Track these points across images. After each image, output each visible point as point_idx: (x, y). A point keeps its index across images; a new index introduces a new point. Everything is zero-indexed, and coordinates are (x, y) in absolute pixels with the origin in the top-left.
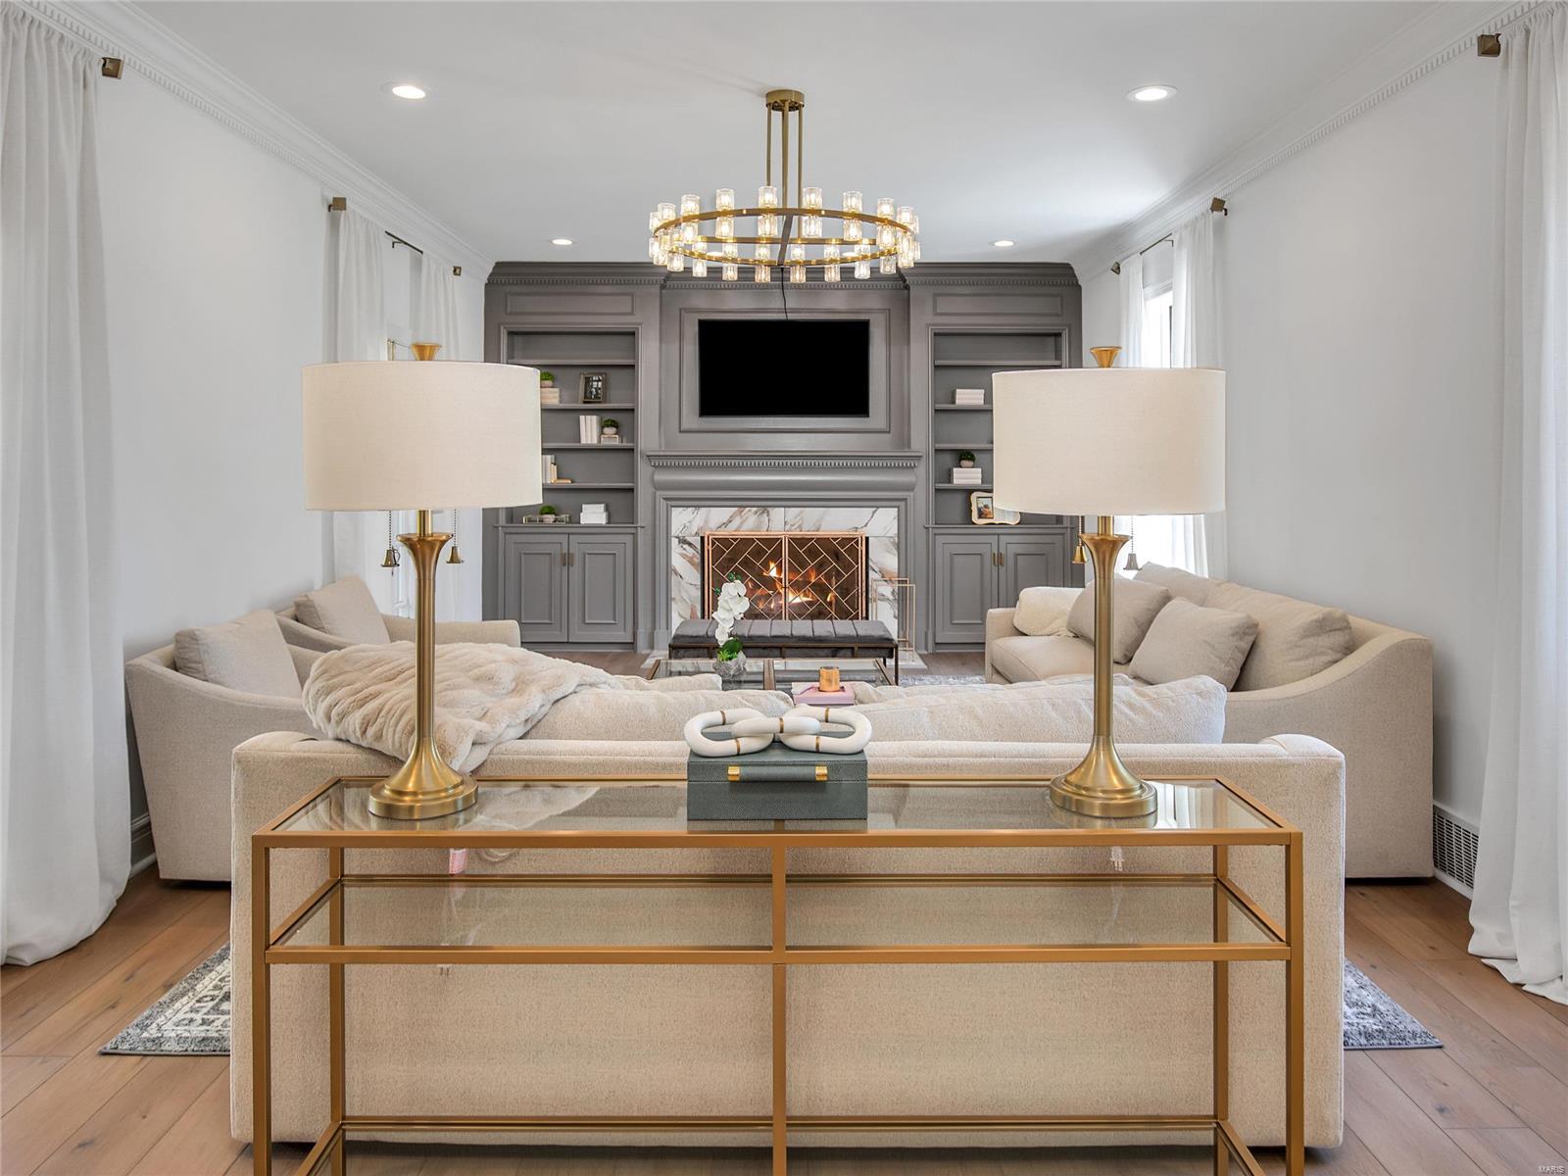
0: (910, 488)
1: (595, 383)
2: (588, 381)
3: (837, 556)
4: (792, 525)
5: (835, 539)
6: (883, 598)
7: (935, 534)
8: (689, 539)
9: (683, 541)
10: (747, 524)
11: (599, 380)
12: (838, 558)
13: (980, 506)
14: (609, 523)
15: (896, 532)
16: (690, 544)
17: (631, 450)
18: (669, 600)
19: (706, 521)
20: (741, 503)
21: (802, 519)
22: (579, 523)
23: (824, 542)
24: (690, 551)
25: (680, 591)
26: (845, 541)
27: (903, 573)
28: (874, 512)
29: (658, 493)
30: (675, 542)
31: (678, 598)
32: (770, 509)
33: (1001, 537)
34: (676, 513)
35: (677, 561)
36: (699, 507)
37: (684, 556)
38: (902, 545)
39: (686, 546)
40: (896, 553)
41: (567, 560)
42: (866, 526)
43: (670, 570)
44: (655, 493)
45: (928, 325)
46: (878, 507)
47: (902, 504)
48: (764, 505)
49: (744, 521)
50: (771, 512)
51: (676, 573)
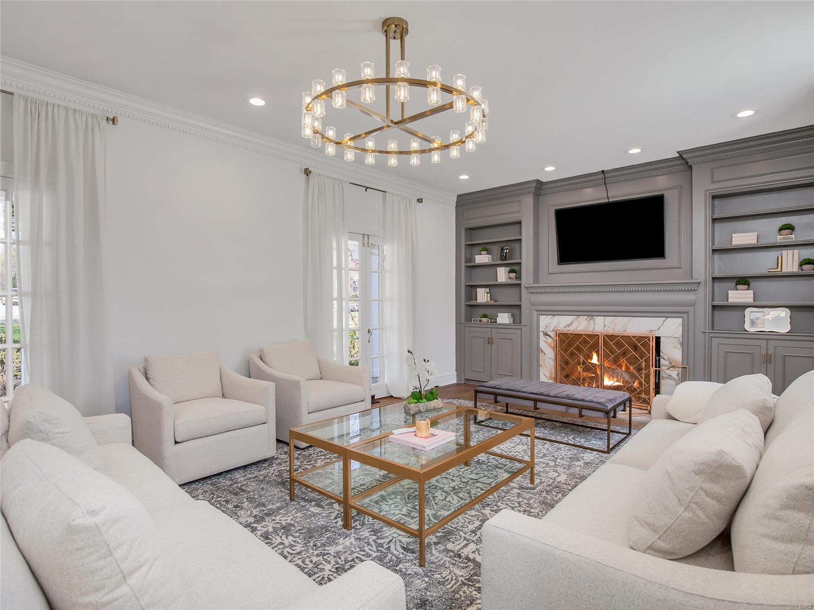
0: (692, 304)
1: (505, 251)
2: (502, 249)
3: (635, 348)
4: (609, 327)
5: (634, 337)
6: (670, 377)
7: (712, 337)
8: (549, 333)
9: (546, 334)
10: (580, 325)
11: (507, 249)
12: (636, 349)
13: (752, 318)
14: (513, 323)
15: (681, 334)
16: (549, 336)
17: (520, 285)
18: (539, 366)
19: (558, 324)
20: (578, 313)
21: (615, 324)
22: (496, 322)
23: (627, 338)
24: (550, 340)
25: (544, 361)
26: (640, 338)
27: (686, 363)
28: (664, 321)
29: (532, 307)
30: (541, 334)
31: (543, 365)
32: (594, 317)
33: (769, 341)
34: (542, 318)
35: (543, 345)
36: (555, 315)
37: (546, 342)
38: (686, 343)
39: (547, 337)
40: (681, 348)
41: (490, 341)
42: (658, 329)
43: (539, 350)
44: (531, 308)
45: (706, 191)
46: (667, 317)
47: (685, 315)
48: (591, 314)
49: (579, 324)
50: (596, 319)
51: (542, 352)
